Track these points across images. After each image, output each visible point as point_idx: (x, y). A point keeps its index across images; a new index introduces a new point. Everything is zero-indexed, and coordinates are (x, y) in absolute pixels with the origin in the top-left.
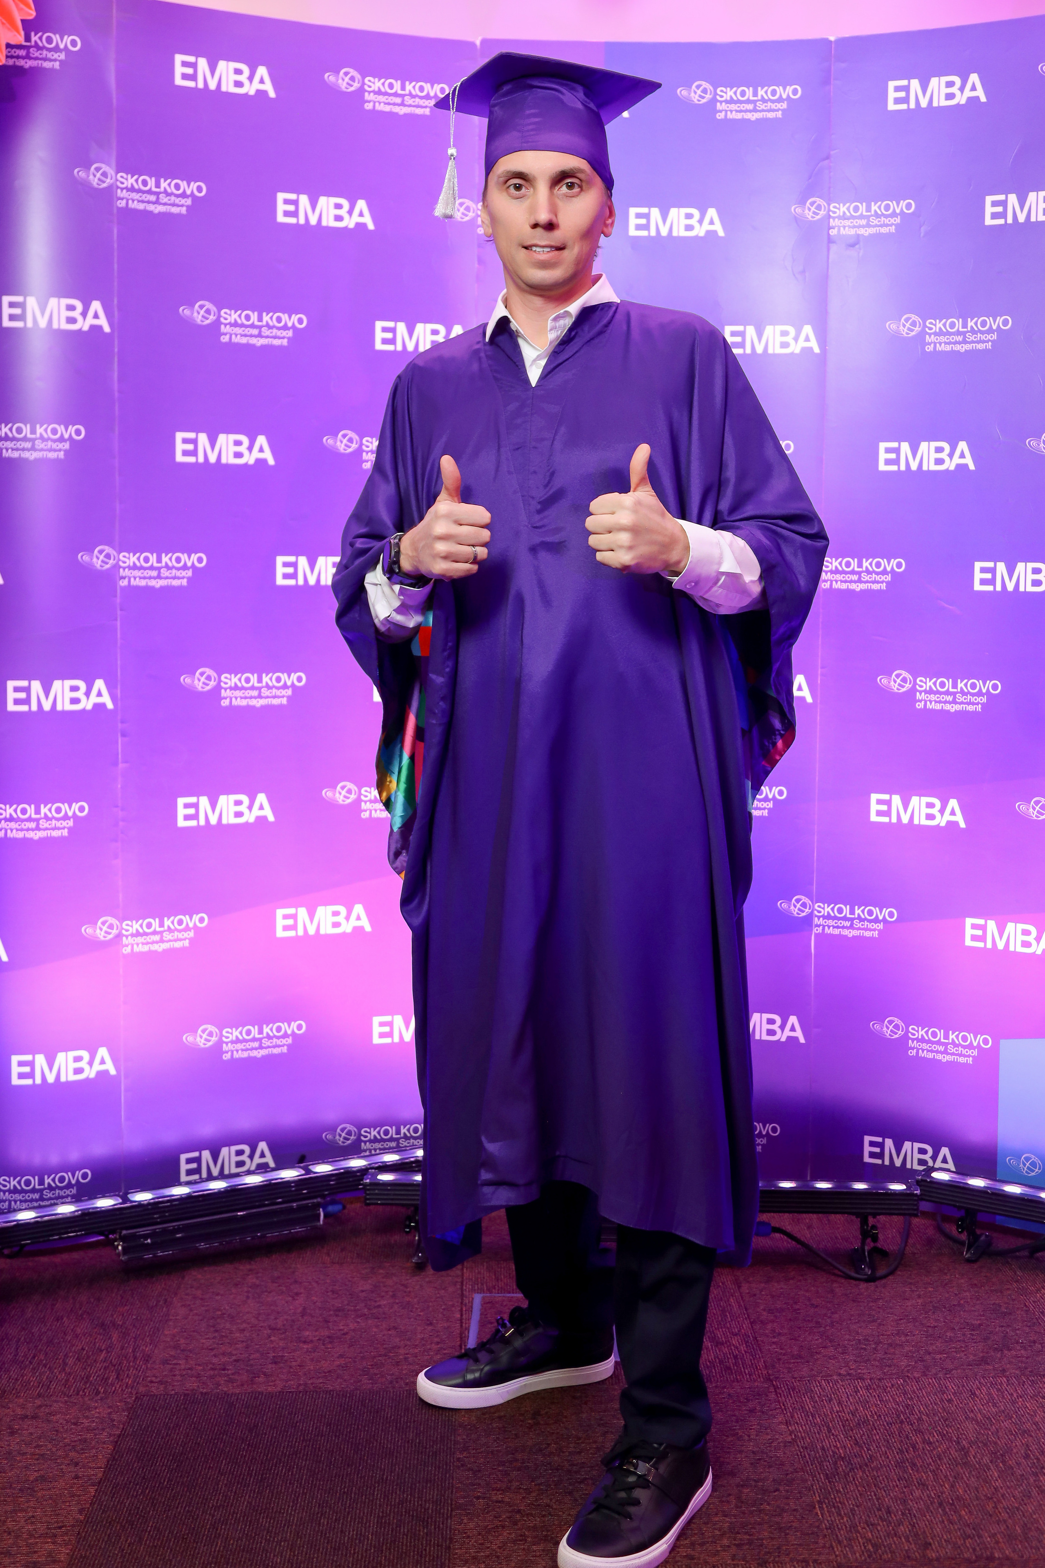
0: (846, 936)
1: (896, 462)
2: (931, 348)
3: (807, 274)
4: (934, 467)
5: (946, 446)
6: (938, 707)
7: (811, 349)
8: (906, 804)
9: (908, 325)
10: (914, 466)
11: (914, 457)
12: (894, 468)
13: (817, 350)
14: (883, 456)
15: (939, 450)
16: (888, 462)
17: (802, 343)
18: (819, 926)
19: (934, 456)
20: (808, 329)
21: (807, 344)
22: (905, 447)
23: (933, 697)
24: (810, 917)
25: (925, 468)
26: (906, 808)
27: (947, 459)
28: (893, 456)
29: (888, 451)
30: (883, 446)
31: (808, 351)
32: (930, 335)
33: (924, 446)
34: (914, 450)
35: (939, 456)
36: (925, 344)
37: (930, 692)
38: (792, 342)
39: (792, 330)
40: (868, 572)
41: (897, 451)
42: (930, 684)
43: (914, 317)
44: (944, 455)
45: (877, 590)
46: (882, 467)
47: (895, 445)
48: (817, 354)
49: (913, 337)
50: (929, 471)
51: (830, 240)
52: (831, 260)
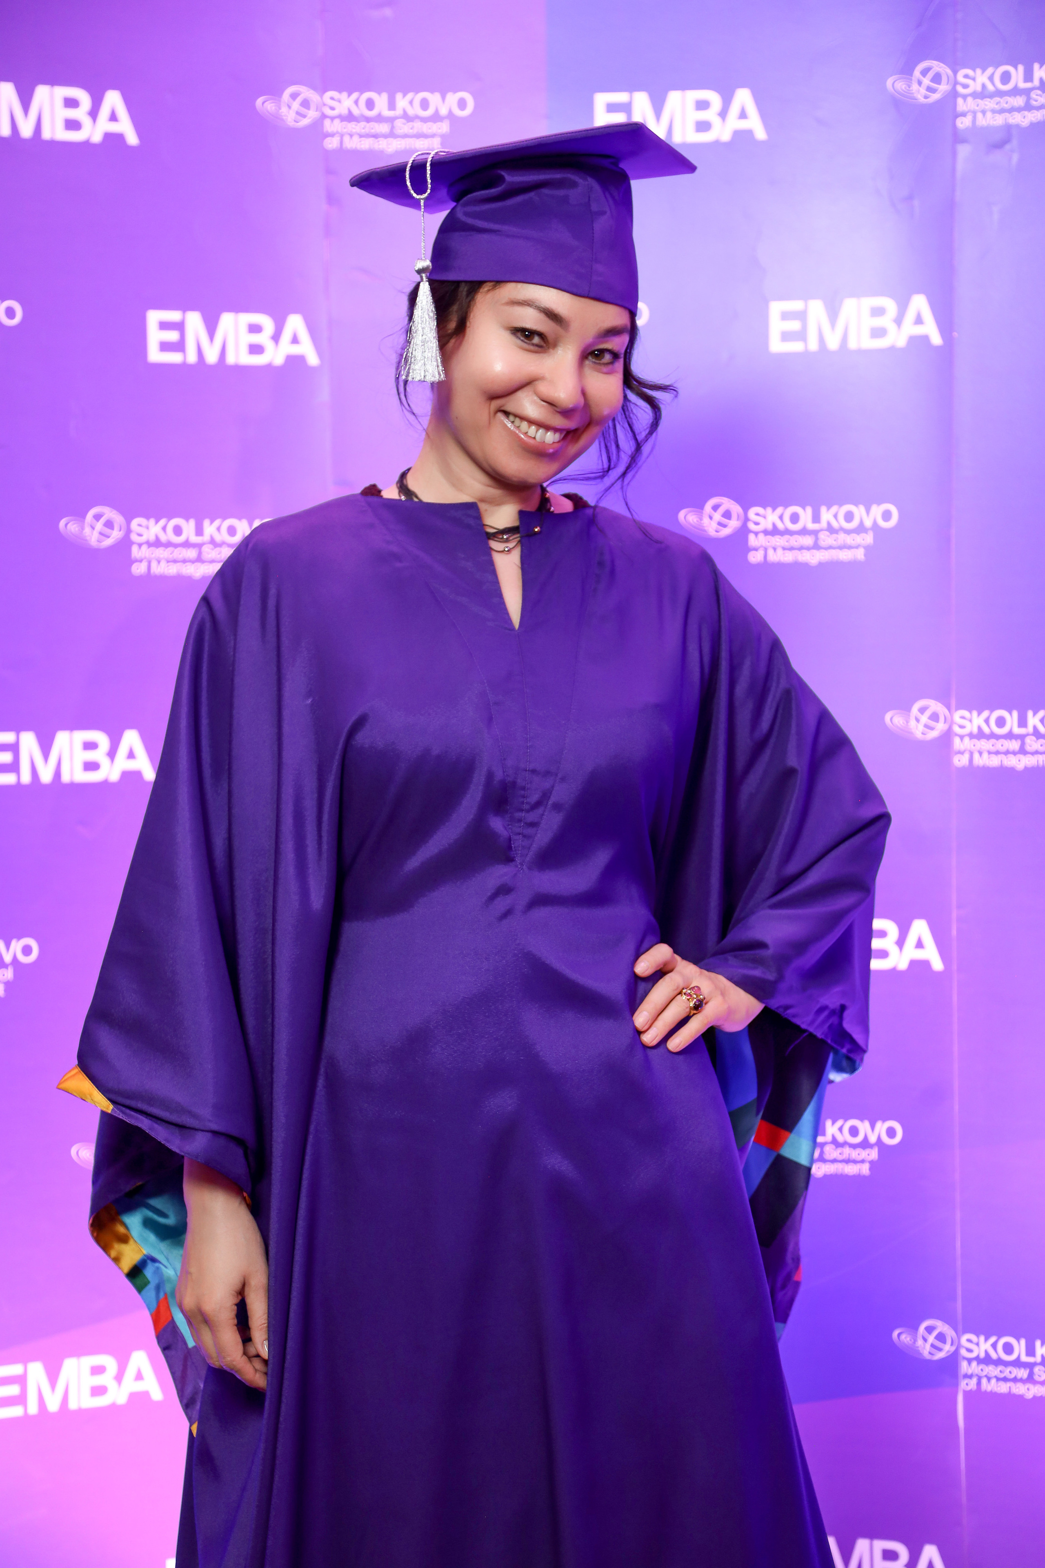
0: (1021, 1397)
3: (916, 203)
7: (925, 338)
13: (936, 339)
17: (909, 329)
18: (969, 1377)
20: (920, 303)
21: (919, 330)
24: (953, 1361)
31: (919, 342)
38: (892, 327)
39: (890, 305)
48: (937, 348)
51: (958, 138)
52: (959, 174)
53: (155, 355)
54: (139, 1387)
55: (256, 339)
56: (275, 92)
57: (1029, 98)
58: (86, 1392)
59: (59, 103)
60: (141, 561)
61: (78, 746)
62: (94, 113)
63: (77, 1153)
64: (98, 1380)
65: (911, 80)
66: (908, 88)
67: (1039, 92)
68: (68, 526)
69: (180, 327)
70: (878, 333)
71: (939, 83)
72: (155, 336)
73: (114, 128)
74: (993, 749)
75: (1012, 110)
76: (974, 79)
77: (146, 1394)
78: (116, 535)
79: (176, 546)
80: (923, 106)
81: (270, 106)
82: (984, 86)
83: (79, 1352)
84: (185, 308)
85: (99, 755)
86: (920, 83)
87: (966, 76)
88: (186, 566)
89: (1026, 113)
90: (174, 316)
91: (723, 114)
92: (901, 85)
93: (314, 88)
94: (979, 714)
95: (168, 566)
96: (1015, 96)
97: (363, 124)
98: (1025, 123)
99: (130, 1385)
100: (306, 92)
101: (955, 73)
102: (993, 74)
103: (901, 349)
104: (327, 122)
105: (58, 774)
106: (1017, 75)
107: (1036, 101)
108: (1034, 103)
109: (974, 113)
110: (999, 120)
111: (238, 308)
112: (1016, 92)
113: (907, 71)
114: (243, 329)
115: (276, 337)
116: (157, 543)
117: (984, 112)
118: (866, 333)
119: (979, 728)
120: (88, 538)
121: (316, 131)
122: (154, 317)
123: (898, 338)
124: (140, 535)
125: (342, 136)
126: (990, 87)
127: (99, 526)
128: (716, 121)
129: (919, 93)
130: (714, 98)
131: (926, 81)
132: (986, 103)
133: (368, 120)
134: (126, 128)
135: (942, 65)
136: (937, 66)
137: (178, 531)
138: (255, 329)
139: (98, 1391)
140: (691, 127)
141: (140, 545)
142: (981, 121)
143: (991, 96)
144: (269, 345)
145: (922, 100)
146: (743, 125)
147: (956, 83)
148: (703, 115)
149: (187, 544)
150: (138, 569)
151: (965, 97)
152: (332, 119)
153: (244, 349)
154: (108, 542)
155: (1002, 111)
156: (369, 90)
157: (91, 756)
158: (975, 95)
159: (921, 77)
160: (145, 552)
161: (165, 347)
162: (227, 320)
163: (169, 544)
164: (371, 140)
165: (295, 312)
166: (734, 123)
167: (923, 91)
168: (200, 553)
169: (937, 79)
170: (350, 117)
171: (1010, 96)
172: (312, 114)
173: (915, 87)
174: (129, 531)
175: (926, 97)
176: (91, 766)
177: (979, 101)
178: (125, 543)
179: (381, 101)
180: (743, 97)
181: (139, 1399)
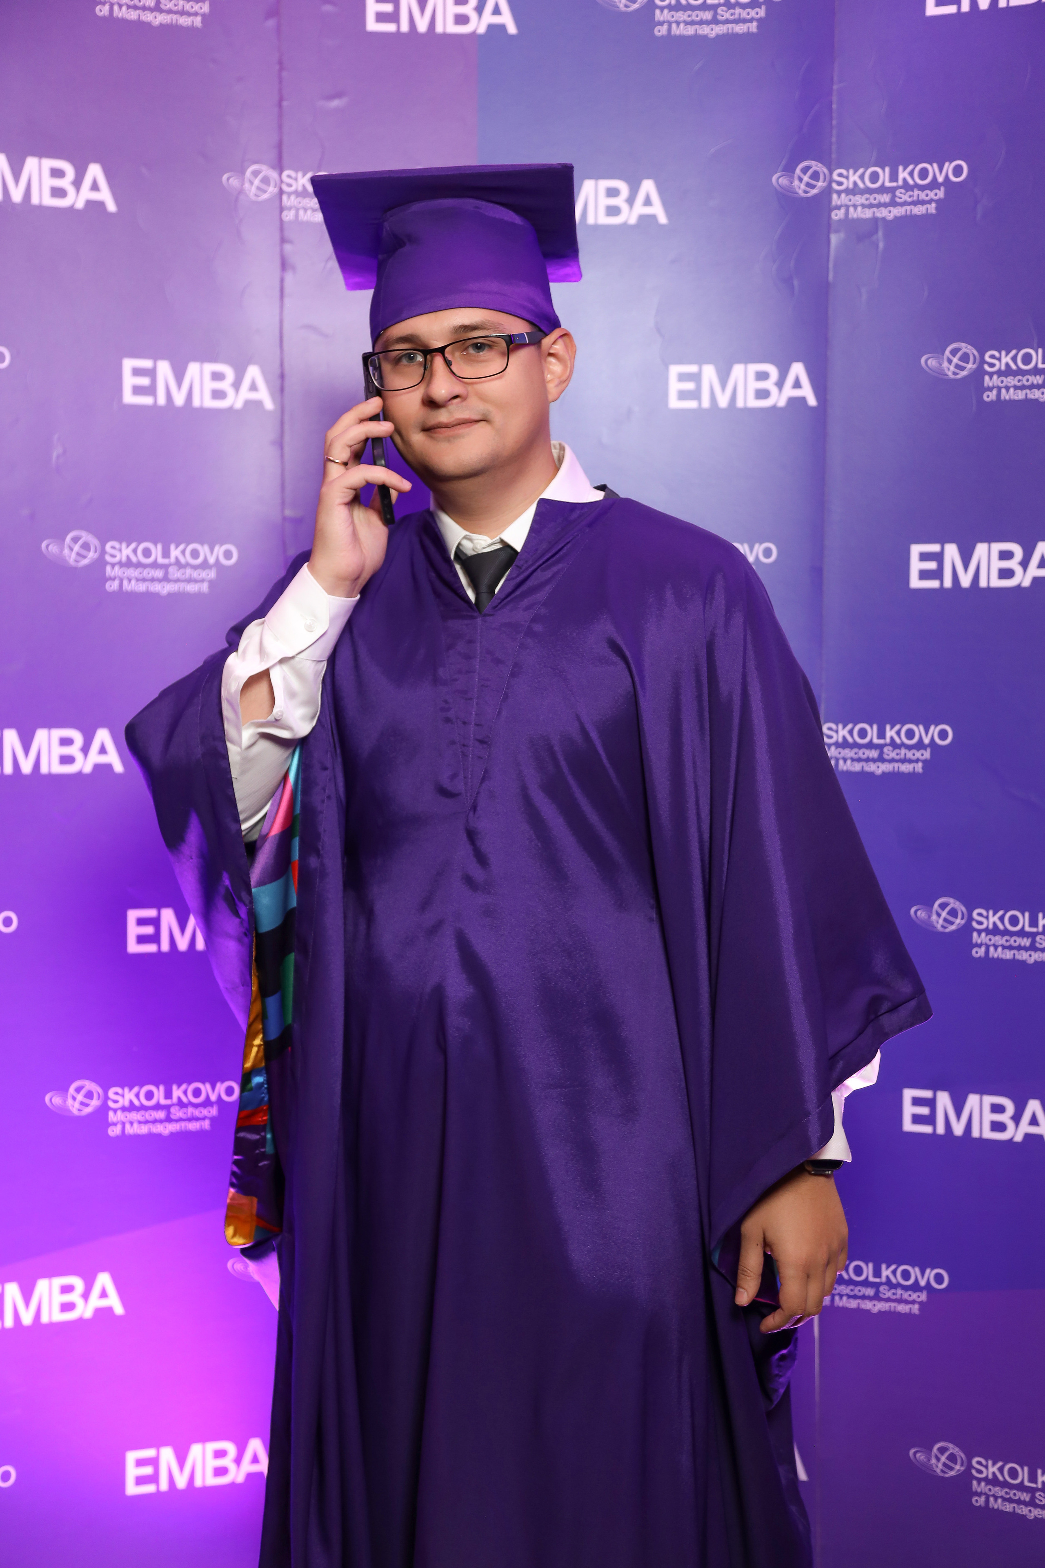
1: (938, 574)
2: (991, 396)
3: (796, 283)
4: (997, 583)
5: (1017, 550)
6: (1008, 955)
7: (803, 400)
8: (959, 1106)
9: (955, 360)
10: (966, 581)
11: (966, 566)
12: (934, 584)
13: (812, 401)
14: (916, 566)
15: (1006, 555)
16: (924, 575)
17: (789, 391)
19: (998, 564)
20: (798, 369)
21: (797, 393)
22: (951, 551)
23: (999, 940)
25: (983, 583)
26: (959, 1113)
27: (1019, 570)
28: (932, 565)
29: (924, 557)
30: (916, 550)
31: (797, 403)
32: (991, 375)
33: (981, 549)
34: (966, 557)
35: (1006, 564)
36: (983, 389)
37: (995, 931)
38: (774, 390)
39: (773, 371)
40: (893, 744)
41: (938, 557)
42: (994, 919)
43: (966, 348)
44: (1013, 564)
45: (909, 774)
46: (915, 583)
47: (935, 548)
48: (812, 408)
49: (965, 378)
50: (989, 589)
51: (830, 228)
52: (831, 259)
53: (129, 398)
54: (104, 1303)
55: (218, 385)
56: (239, 170)
57: (894, 196)
58: (56, 1308)
59: (46, 173)
60: (114, 579)
61: (55, 742)
62: (77, 183)
63: (51, 1100)
65: (794, 177)
66: (790, 183)
67: (903, 191)
69: (151, 373)
70: (762, 394)
72: (129, 381)
73: (95, 196)
74: (856, 757)
75: (880, 205)
76: (847, 178)
77: (110, 1310)
80: (803, 199)
82: (855, 184)
83: (51, 1273)
84: (155, 358)
85: (74, 750)
86: (801, 180)
87: (840, 175)
88: (153, 585)
89: (891, 209)
90: (147, 364)
91: (631, 201)
92: (784, 181)
93: (273, 167)
94: (844, 727)
95: (137, 585)
96: (883, 194)
98: (890, 217)
99: (95, 1302)
101: (831, 173)
103: (781, 409)
104: (285, 197)
106: (884, 175)
107: (901, 198)
108: (898, 200)
109: (847, 207)
110: (868, 214)
111: (204, 359)
112: (883, 190)
113: (789, 170)
116: (128, 564)
117: (855, 207)
118: (751, 394)
119: (844, 737)
120: (67, 558)
121: (275, 205)
122: (128, 364)
123: (779, 399)
124: (113, 556)
125: (297, 210)
126: (861, 185)
127: (77, 548)
128: (625, 207)
129: (800, 188)
130: (623, 187)
131: (806, 178)
132: (857, 199)
134: (105, 195)
135: (820, 165)
136: (816, 166)
137: (147, 553)
139: (67, 1307)
141: (113, 565)
145: (803, 195)
146: (648, 210)
147: (831, 181)
148: (613, 201)
149: (155, 565)
150: (112, 586)
154: (85, 562)
155: (871, 206)
161: (138, 390)
163: (139, 565)
165: (254, 363)
167: (803, 186)
168: (166, 573)
169: (815, 176)
171: (878, 193)
173: (796, 183)
174: (103, 552)
175: (806, 192)
177: (851, 197)
178: (100, 563)
181: (103, 1313)
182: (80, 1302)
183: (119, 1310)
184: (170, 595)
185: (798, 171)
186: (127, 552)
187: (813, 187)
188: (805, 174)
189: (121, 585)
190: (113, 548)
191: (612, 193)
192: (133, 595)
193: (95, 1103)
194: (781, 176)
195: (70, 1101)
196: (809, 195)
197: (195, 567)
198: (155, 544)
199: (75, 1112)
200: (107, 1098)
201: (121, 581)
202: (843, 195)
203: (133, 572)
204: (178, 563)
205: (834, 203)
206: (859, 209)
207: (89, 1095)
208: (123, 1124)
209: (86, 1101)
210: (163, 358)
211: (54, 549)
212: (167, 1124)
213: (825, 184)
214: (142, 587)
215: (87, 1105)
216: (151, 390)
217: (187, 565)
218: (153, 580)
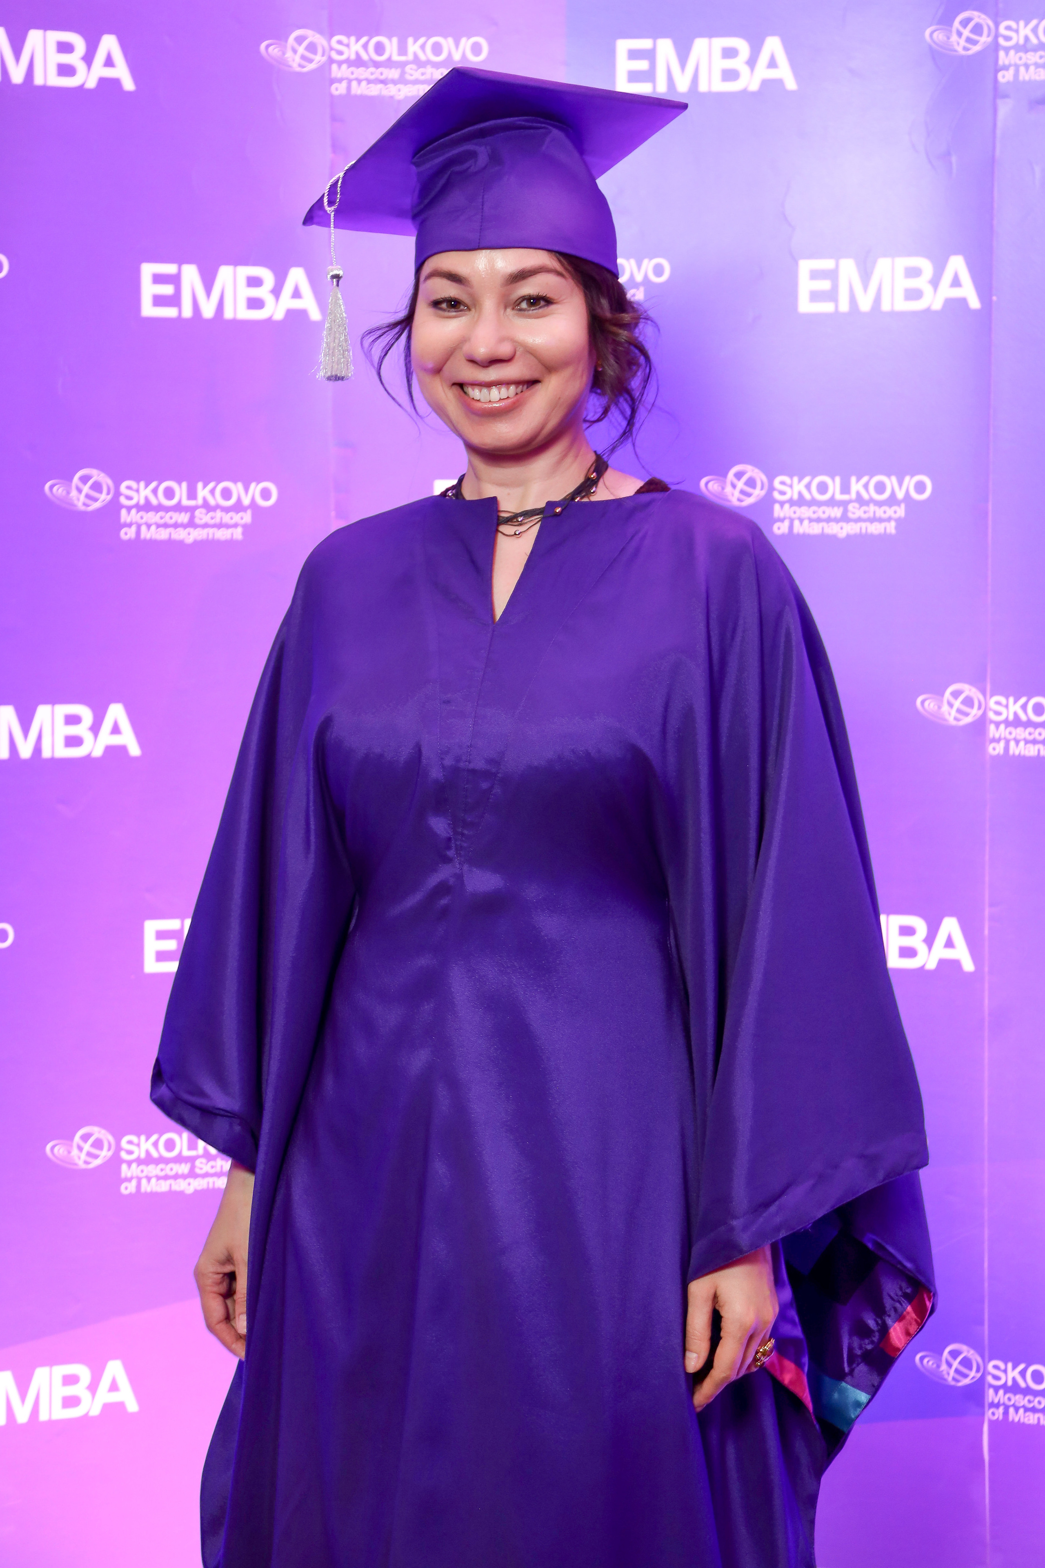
3: (954, 159)
24: (979, 1386)
31: (956, 305)
51: (997, 92)
52: (999, 132)
53: (148, 310)
54: (114, 1397)
55: (255, 292)
56: (280, 36)
58: (57, 1402)
60: (129, 525)
64: (71, 1391)
68: (54, 489)
71: (981, 34)
72: (148, 290)
77: (121, 1405)
78: (104, 498)
79: (168, 509)
80: (962, 57)
81: (274, 51)
82: (1027, 39)
83: (52, 1361)
84: (181, 261)
85: (82, 730)
86: (960, 34)
90: (170, 269)
91: (752, 63)
92: (939, 36)
93: (320, 32)
97: (372, 69)
99: (104, 1396)
100: (313, 36)
102: (1036, 27)
104: (334, 67)
105: (38, 749)
109: (1017, 67)
111: (238, 261)
113: (946, 21)
114: (242, 282)
115: (277, 292)
116: (147, 507)
117: (1027, 66)
121: (323, 77)
124: (129, 498)
125: (350, 81)
126: (1034, 41)
128: (744, 70)
129: (959, 45)
131: (966, 33)
133: (377, 65)
136: (978, 17)
138: (253, 282)
139: (71, 1402)
140: (717, 75)
141: (129, 509)
142: (1024, 75)
143: (1035, 49)
144: (269, 299)
146: (772, 74)
148: (730, 64)
149: (179, 508)
150: (127, 534)
151: (1007, 50)
152: (340, 64)
153: (242, 304)
156: (378, 35)
157: (73, 730)
158: (1018, 48)
159: (961, 29)
160: (134, 516)
162: (225, 273)
163: (160, 508)
164: (380, 86)
165: (298, 265)
166: (762, 72)
167: (962, 42)
168: (192, 517)
169: (978, 29)
170: (358, 62)
172: (319, 59)
173: (954, 38)
174: (118, 494)
175: (965, 49)
176: (73, 741)
178: (114, 507)
179: (391, 46)
180: (773, 45)
181: (113, 1410)
182: (85, 1396)
183: (132, 1406)
184: (196, 543)
185: (956, 24)
186: (145, 492)
187: (975, 43)
188: (965, 26)
189: (138, 532)
190: (129, 488)
191: (729, 53)
192: (153, 543)
193: (105, 1154)
194: (935, 31)
195: (75, 1152)
196: (970, 53)
197: (226, 510)
198: (180, 483)
199: (82, 1165)
200: (119, 1148)
201: (139, 527)
202: (1012, 52)
203: (152, 517)
204: (206, 505)
205: (1001, 62)
206: (1032, 68)
207: (98, 1144)
208: (139, 1180)
209: (95, 1151)
210: (189, 262)
211: (59, 490)
212: (191, 1180)
213: (990, 39)
214: (163, 535)
215: (96, 1157)
216: (174, 300)
217: (217, 507)
218: (176, 526)
